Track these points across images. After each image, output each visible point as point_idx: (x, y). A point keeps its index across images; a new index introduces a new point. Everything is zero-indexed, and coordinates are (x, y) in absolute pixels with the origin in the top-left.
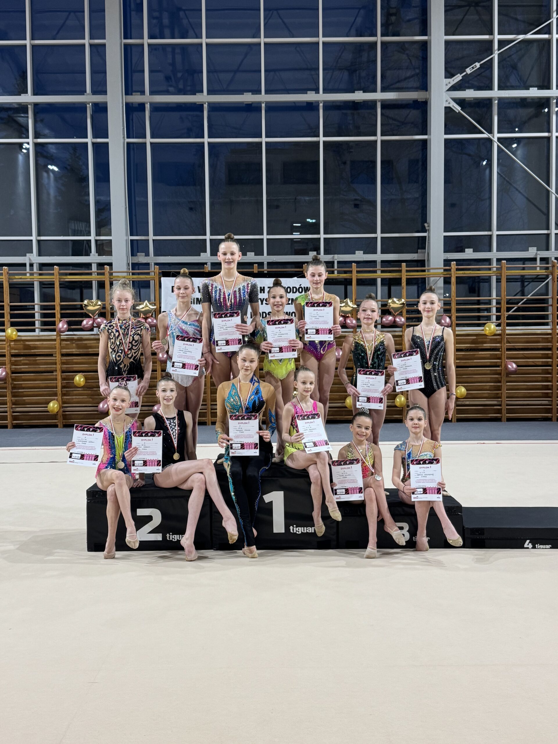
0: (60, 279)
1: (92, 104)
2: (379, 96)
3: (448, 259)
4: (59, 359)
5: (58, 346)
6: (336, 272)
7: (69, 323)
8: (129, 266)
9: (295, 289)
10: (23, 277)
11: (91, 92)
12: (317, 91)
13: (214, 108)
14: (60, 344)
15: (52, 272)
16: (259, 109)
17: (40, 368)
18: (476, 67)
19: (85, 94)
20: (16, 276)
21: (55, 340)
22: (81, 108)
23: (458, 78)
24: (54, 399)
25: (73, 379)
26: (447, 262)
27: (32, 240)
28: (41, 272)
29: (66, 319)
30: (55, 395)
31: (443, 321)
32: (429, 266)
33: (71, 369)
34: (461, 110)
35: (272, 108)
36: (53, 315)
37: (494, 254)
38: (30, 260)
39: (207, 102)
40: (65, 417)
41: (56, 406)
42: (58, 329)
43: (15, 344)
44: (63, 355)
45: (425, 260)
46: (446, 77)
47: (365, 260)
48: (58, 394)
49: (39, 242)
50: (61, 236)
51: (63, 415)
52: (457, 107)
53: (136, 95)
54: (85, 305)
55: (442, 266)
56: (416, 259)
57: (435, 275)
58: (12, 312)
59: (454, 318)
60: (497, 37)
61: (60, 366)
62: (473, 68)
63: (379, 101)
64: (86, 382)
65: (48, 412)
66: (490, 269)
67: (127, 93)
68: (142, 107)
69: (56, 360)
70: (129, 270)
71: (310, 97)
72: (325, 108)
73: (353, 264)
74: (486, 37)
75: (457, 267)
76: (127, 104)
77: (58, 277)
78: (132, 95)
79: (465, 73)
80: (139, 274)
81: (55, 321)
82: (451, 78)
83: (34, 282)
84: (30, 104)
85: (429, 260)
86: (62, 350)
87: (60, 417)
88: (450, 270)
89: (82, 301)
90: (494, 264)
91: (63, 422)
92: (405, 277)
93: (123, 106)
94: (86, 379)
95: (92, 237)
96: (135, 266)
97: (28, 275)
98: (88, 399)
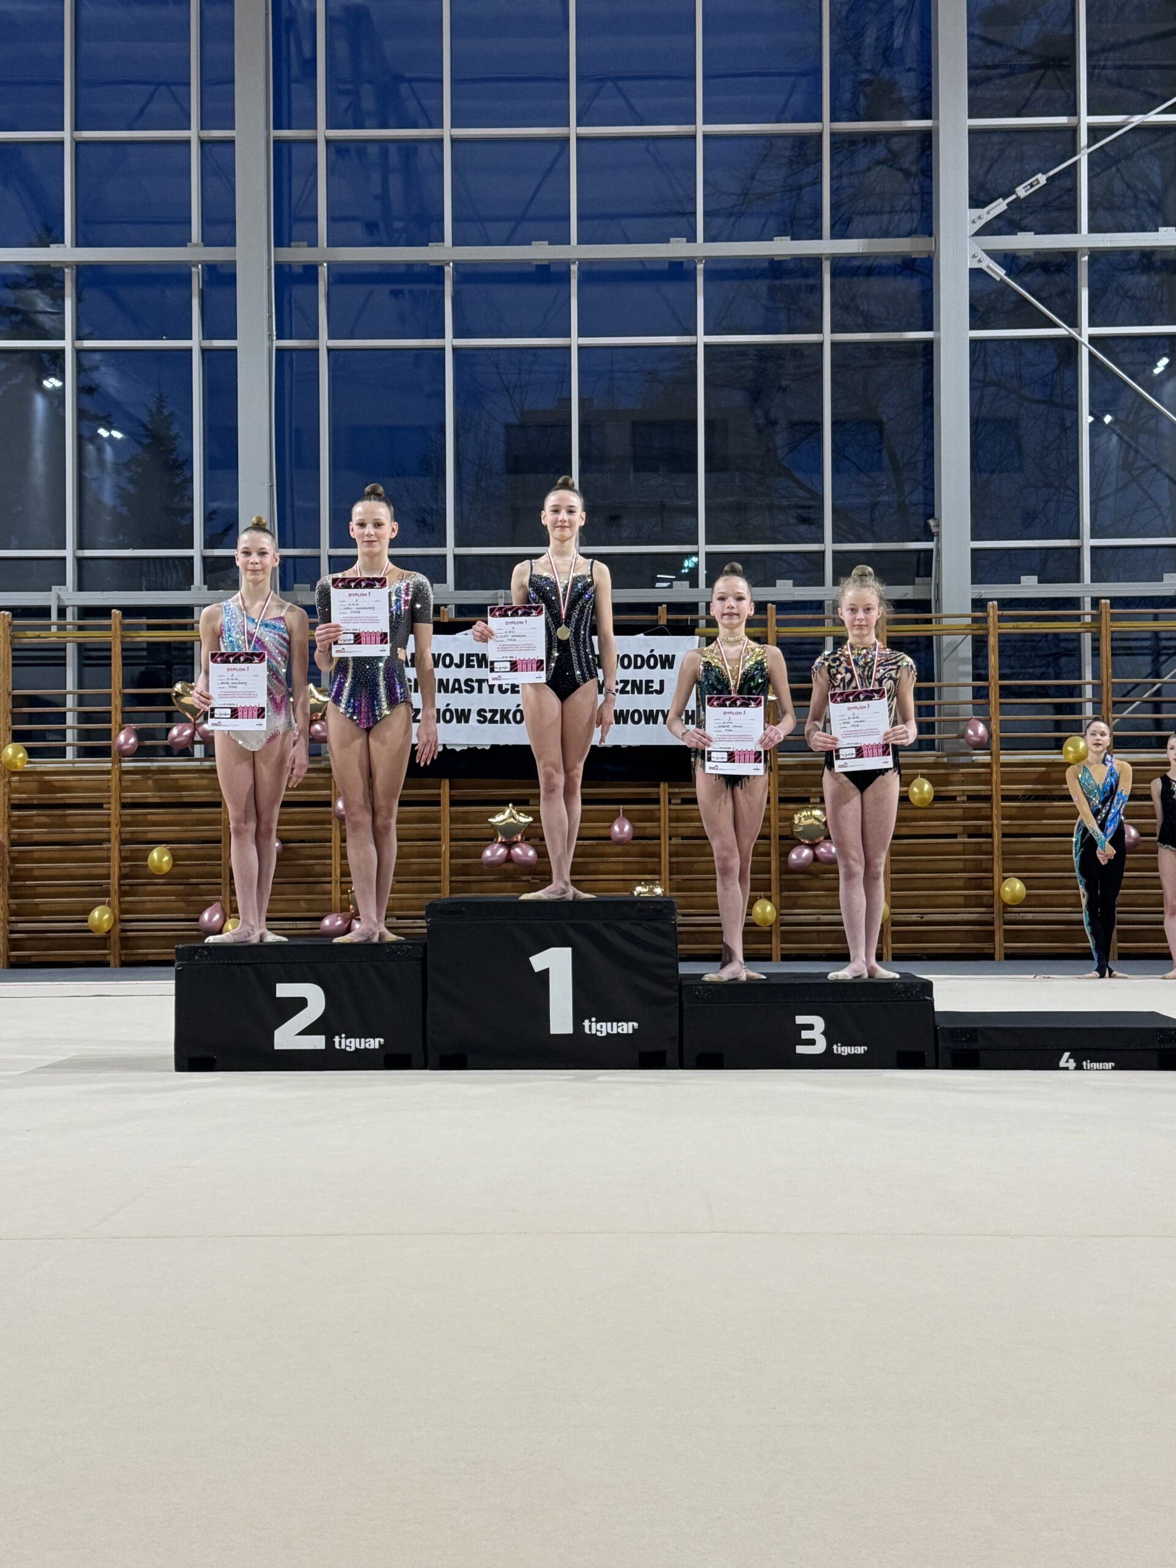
0: (123, 637)
1: (202, 267)
2: (827, 246)
3: (983, 597)
4: (117, 812)
5: (114, 784)
7: (141, 734)
9: (639, 660)
10: (43, 634)
11: (202, 241)
12: (692, 239)
13: (467, 274)
14: (120, 780)
15: (106, 622)
16: (566, 278)
17: (74, 833)
18: (1038, 183)
19: (189, 244)
20: (27, 632)
21: (108, 772)
22: (178, 276)
23: (1000, 206)
24: (103, 903)
25: (145, 859)
26: (979, 604)
27: (64, 559)
28: (82, 622)
29: (134, 726)
30: (107, 893)
31: (970, 732)
32: (939, 610)
33: (141, 837)
34: (1006, 274)
35: (592, 273)
36: (106, 717)
37: (1086, 588)
38: (59, 598)
39: (453, 261)
40: (125, 942)
41: (106, 917)
42: (116, 747)
43: (20, 781)
44: (124, 806)
45: (930, 601)
47: (796, 599)
48: (112, 892)
49: (80, 561)
50: (128, 548)
51: (122, 939)
52: (996, 270)
53: (298, 246)
54: (177, 692)
55: (968, 609)
56: (910, 597)
57: (952, 631)
58: (16, 710)
59: (995, 726)
60: (1086, 120)
61: (117, 830)
62: (1032, 185)
63: (827, 258)
64: (174, 865)
65: (90, 931)
66: (1078, 618)
67: (279, 243)
68: (310, 272)
69: (109, 815)
71: (676, 249)
72: (709, 275)
73: (769, 605)
74: (1062, 120)
75: (1000, 612)
76: (279, 267)
77: (119, 632)
78: (289, 246)
79: (1013, 197)
81: (110, 730)
82: (983, 207)
83: (66, 644)
84: (68, 265)
85: (938, 600)
86: (122, 794)
87: (115, 942)
88: (985, 620)
89: (171, 685)
90: (1088, 608)
91: (120, 955)
93: (269, 270)
94: (175, 858)
95: (197, 552)
97: (54, 629)
98: (175, 905)
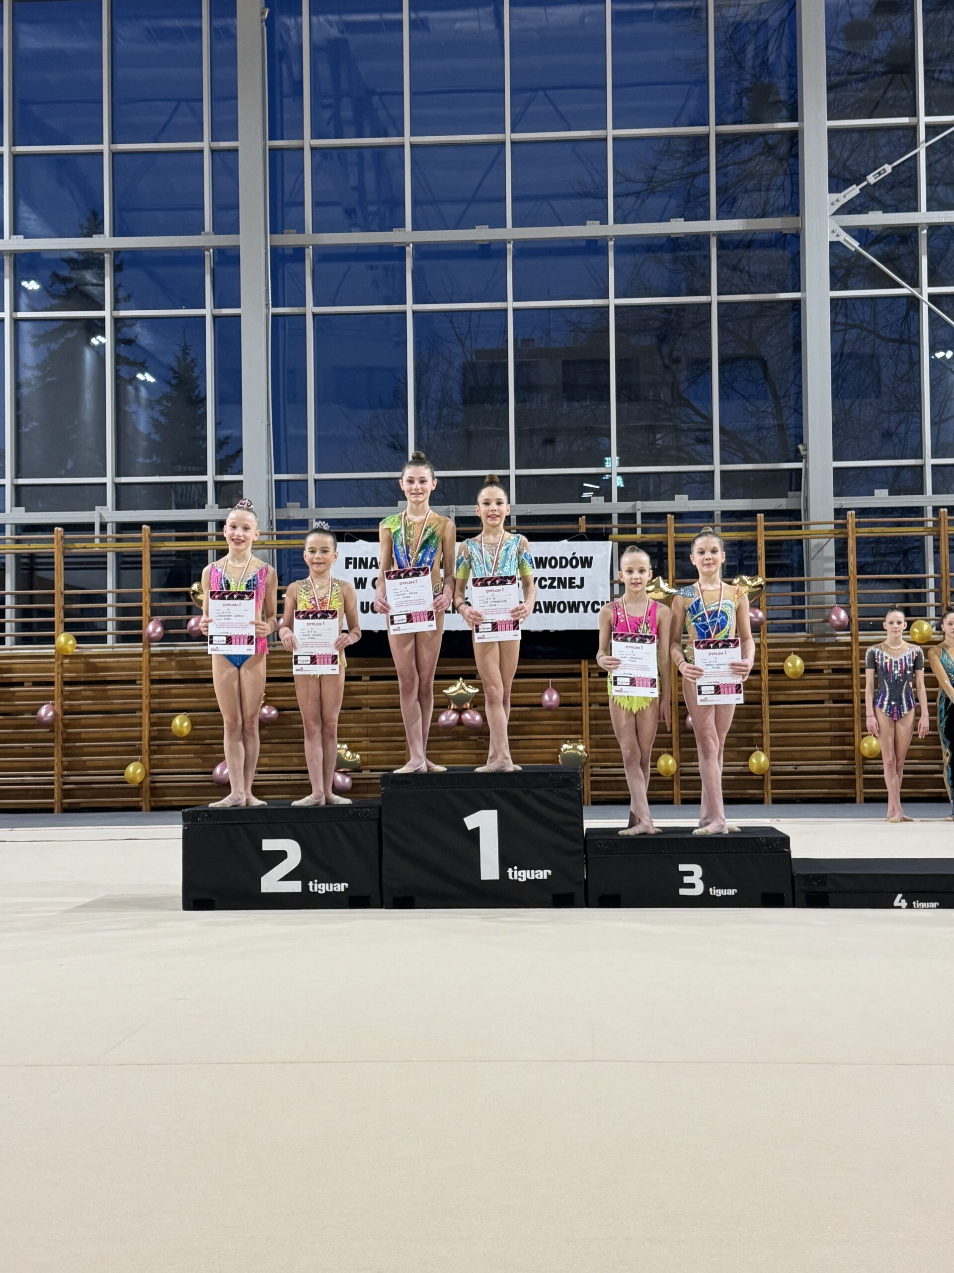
0: (151, 547)
1: (213, 251)
2: (714, 225)
3: (844, 507)
4: (147, 687)
5: (145, 665)
6: (639, 530)
7: (165, 625)
8: (272, 524)
9: (564, 561)
10: (88, 545)
11: (213, 230)
12: (604, 221)
13: (423, 252)
14: (150, 662)
15: (138, 535)
16: (503, 253)
17: (112, 704)
18: (885, 172)
19: (202, 233)
20: (76, 544)
21: (140, 655)
22: (194, 257)
23: (853, 191)
24: (136, 760)
25: (170, 724)
26: (840, 513)
27: (105, 484)
28: (119, 536)
29: (160, 618)
30: (139, 752)
31: (834, 617)
32: (807, 517)
33: (167, 706)
34: (859, 246)
35: (525, 250)
36: (138, 611)
37: (928, 499)
38: (101, 516)
39: (413, 243)
40: (154, 791)
41: (139, 771)
42: (146, 635)
43: (70, 663)
44: (153, 682)
45: (800, 511)
46: (831, 191)
47: (691, 510)
48: (144, 752)
49: (118, 486)
50: (155, 476)
51: (151, 788)
52: (852, 243)
53: (288, 233)
54: (194, 591)
55: (831, 517)
56: (784, 507)
57: (819, 535)
58: (68, 606)
59: (854, 612)
60: (923, 120)
61: (147, 701)
62: (880, 174)
63: (714, 235)
64: (192, 729)
65: (126, 782)
66: (921, 524)
67: (273, 232)
68: (298, 253)
69: (141, 689)
70: (272, 530)
71: (592, 230)
72: (618, 250)
73: (669, 516)
74: (905, 120)
75: (858, 520)
76: (274, 249)
77: (148, 544)
78: (282, 233)
79: (865, 183)
80: (289, 537)
81: (141, 621)
82: (840, 192)
83: (106, 553)
84: (108, 251)
85: (807, 510)
86: (151, 673)
87: (146, 791)
88: (844, 526)
89: (190, 585)
90: (930, 515)
91: (150, 802)
92: (764, 538)
93: (266, 253)
94: (193, 723)
95: (210, 477)
96: (282, 524)
97: (97, 541)
98: (194, 761)
